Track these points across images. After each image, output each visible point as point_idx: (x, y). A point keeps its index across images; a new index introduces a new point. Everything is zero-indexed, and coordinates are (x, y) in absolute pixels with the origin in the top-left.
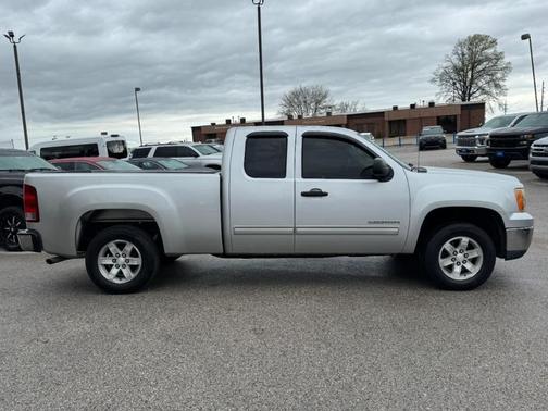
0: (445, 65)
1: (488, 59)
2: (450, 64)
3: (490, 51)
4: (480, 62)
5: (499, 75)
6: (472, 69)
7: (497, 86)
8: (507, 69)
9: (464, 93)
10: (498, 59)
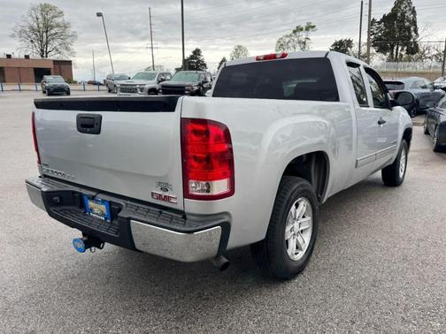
0: (22, 24)
1: (58, 26)
2: (26, 24)
3: (58, 20)
4: (52, 27)
5: (68, 40)
6: (47, 31)
7: (67, 49)
8: (74, 36)
9: (42, 51)
10: (66, 27)
